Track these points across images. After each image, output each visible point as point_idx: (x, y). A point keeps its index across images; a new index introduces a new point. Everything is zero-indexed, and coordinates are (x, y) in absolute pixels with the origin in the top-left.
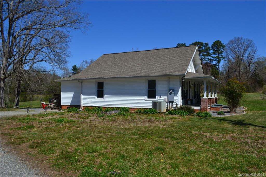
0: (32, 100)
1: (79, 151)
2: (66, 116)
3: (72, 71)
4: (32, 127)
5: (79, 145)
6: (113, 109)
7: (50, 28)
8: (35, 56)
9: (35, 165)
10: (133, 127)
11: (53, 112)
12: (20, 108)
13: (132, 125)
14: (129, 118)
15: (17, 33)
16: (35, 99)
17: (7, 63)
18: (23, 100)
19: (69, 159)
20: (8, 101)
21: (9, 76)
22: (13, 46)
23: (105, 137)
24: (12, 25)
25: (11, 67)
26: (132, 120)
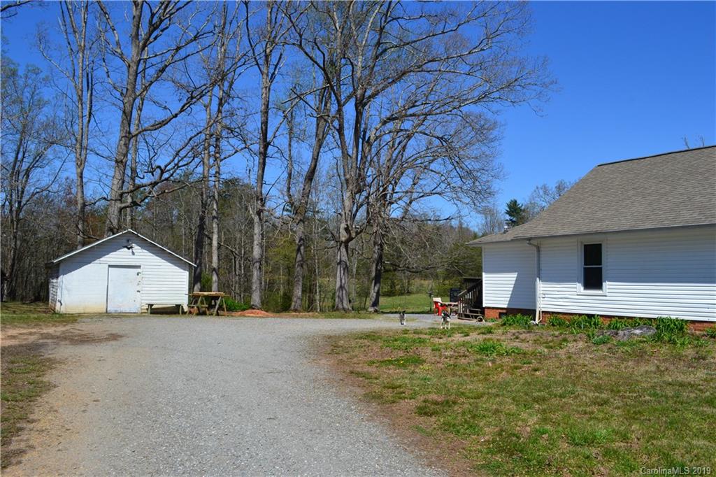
0: (409, 293)
1: (546, 436)
2: (499, 337)
3: (507, 215)
4: (418, 361)
5: (545, 420)
6: (633, 322)
7: (450, 109)
8: (415, 184)
9: (433, 459)
10: (705, 380)
11: (464, 325)
12: (383, 313)
13: (701, 374)
14: (690, 352)
15: (374, 131)
16: (415, 289)
17: (354, 204)
18: (388, 292)
19: (520, 455)
20: (353, 295)
21: (357, 233)
22: (365, 162)
23: (618, 402)
24: (361, 114)
25: (362, 214)
26: (699, 358)
